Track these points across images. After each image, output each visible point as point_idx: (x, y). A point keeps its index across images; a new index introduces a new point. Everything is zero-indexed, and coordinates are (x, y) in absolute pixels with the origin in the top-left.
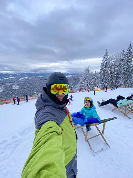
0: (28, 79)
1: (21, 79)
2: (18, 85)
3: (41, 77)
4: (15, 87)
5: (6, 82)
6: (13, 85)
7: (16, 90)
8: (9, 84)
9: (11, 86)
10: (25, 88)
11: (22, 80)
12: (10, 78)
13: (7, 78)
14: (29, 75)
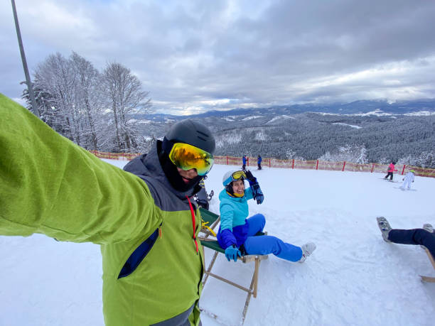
0: (290, 121)
1: (273, 119)
2: (266, 132)
3: (325, 114)
4: (261, 137)
5: (247, 125)
6: (258, 132)
7: (260, 142)
8: (250, 130)
9: (254, 134)
10: (278, 141)
11: (275, 121)
12: (255, 117)
13: (250, 118)
14: (293, 109)
